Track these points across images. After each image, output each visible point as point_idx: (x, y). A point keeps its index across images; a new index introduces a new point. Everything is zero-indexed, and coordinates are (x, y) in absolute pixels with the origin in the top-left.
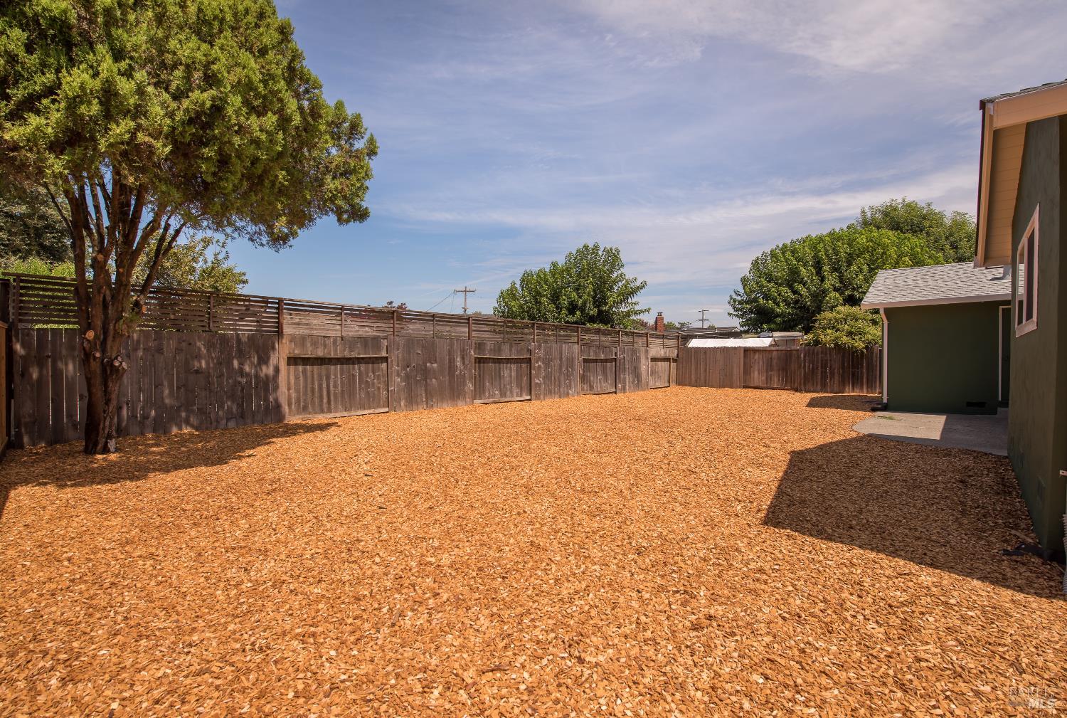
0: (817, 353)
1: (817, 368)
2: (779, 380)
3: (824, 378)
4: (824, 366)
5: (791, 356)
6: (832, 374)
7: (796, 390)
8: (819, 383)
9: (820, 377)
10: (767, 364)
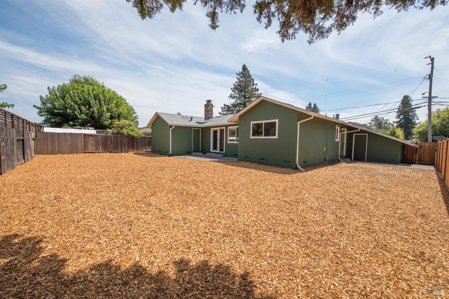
0: (119, 137)
1: (119, 143)
2: (102, 148)
3: (122, 147)
4: (121, 143)
5: (107, 138)
6: (125, 145)
7: (110, 152)
8: (120, 149)
9: (120, 147)
10: (96, 142)
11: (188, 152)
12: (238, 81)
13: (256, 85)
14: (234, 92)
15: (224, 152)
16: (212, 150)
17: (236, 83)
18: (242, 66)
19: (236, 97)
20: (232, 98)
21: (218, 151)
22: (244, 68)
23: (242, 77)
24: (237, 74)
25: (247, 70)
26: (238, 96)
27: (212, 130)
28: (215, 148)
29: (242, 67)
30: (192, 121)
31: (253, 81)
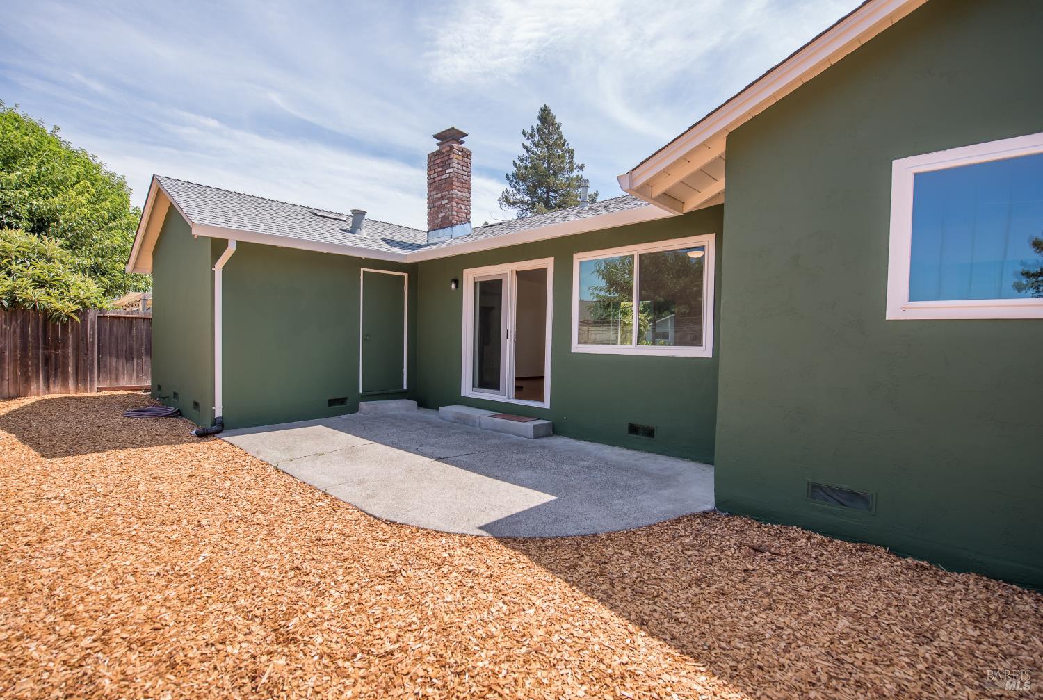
11: (332, 402)
12: (527, 155)
13: (582, 167)
14: (515, 187)
15: (546, 404)
16: (467, 388)
17: (522, 160)
18: (539, 110)
19: (523, 203)
20: (510, 204)
21: (506, 394)
22: (546, 116)
23: (536, 145)
24: (524, 133)
25: (554, 124)
26: (527, 198)
27: (471, 277)
28: (488, 376)
29: (538, 114)
30: (363, 233)
31: (572, 157)
